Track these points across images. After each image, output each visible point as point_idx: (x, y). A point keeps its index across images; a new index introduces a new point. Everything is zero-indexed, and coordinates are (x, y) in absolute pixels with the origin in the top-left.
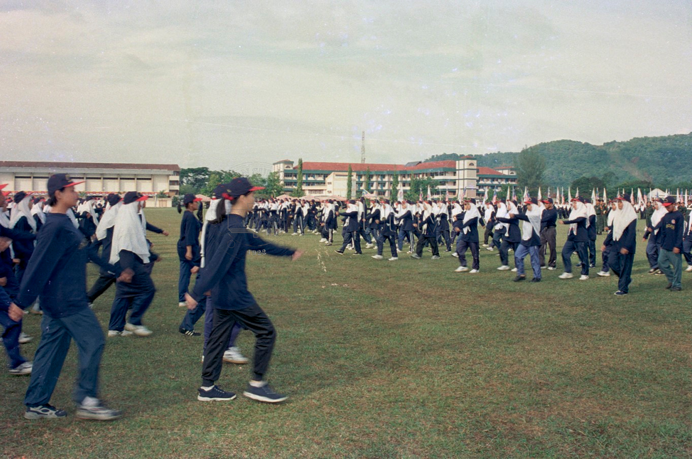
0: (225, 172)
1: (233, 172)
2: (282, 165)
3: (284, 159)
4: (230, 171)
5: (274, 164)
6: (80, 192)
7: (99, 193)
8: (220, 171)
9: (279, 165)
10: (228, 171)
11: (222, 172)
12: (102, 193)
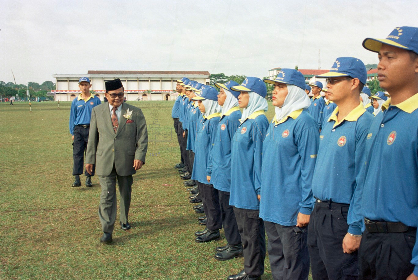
0: (239, 76)
1: (244, 76)
2: (275, 71)
3: (277, 67)
4: (242, 75)
5: (269, 71)
6: (148, 90)
7: (160, 91)
8: (235, 76)
9: (273, 71)
10: (241, 76)
11: (237, 76)
12: (161, 91)
